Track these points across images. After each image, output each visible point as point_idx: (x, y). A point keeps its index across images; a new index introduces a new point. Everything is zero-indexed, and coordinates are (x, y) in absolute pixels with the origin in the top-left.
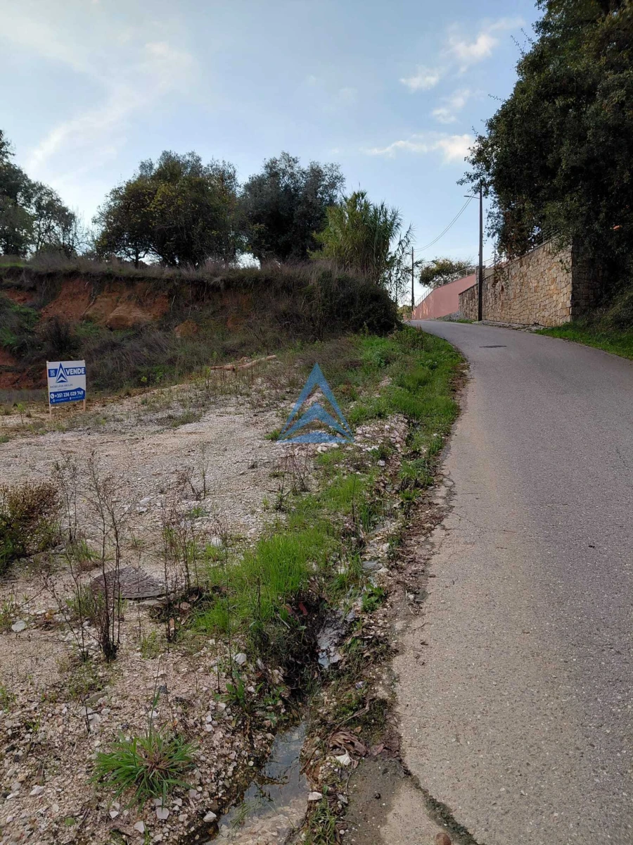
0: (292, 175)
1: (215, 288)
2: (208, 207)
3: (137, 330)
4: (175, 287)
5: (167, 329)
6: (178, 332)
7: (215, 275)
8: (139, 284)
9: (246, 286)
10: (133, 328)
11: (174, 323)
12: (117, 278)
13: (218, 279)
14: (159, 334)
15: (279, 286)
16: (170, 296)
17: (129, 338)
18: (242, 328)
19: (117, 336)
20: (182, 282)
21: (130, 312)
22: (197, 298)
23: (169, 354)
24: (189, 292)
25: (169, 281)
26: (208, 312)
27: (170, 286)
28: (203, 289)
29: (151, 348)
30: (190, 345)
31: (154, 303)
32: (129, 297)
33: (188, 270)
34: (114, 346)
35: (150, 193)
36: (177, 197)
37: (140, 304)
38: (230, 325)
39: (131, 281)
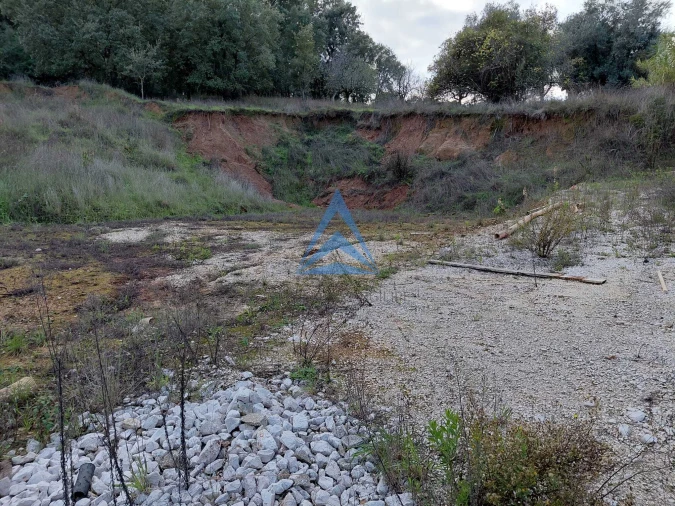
0: (612, 9)
1: (537, 120)
2: (532, 47)
3: (462, 161)
4: (497, 121)
5: (490, 159)
6: (500, 160)
7: (537, 108)
8: (467, 120)
9: (567, 116)
10: (458, 158)
11: (495, 152)
12: (447, 116)
13: (539, 111)
14: (483, 163)
15: (603, 115)
16: (492, 129)
17: (455, 167)
18: (561, 156)
19: (444, 166)
20: (504, 115)
21: (457, 144)
22: (518, 129)
23: (493, 181)
24: (509, 125)
25: (492, 115)
26: (528, 141)
27: (493, 120)
28: (523, 120)
29: (476, 176)
30: (512, 173)
31: (478, 135)
32: (456, 132)
33: (510, 104)
34: (443, 174)
35: (479, 40)
36: (503, 40)
37: (465, 137)
38: (549, 153)
39: (458, 118)
